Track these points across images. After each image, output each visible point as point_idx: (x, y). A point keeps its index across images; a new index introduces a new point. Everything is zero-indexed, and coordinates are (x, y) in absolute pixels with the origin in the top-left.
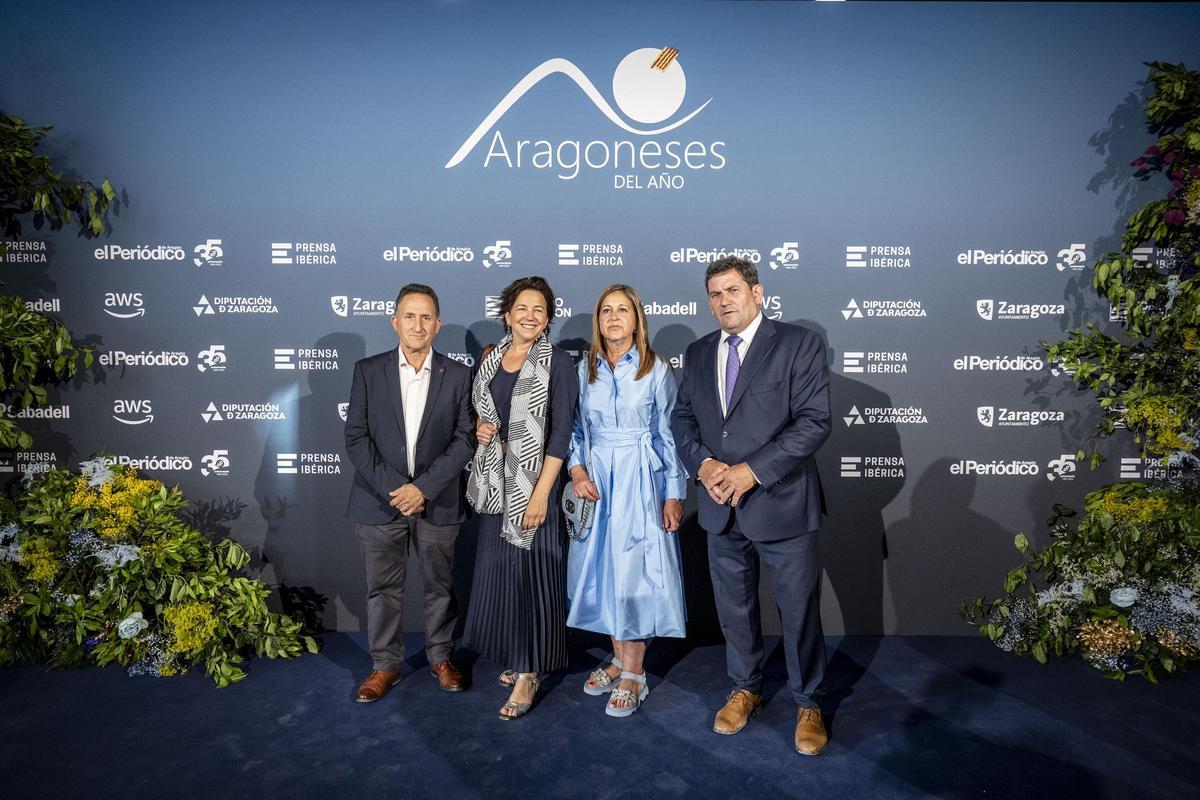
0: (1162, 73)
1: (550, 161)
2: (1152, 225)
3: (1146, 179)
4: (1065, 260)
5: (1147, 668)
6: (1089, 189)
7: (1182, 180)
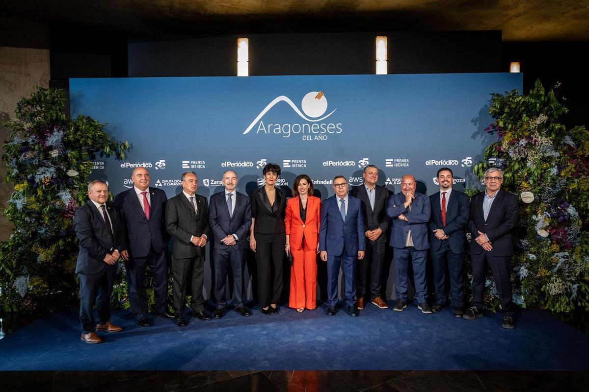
0: (496, 97)
1: (280, 131)
2: (493, 151)
3: (493, 134)
4: (465, 163)
5: (494, 308)
6: (472, 138)
7: (501, 136)
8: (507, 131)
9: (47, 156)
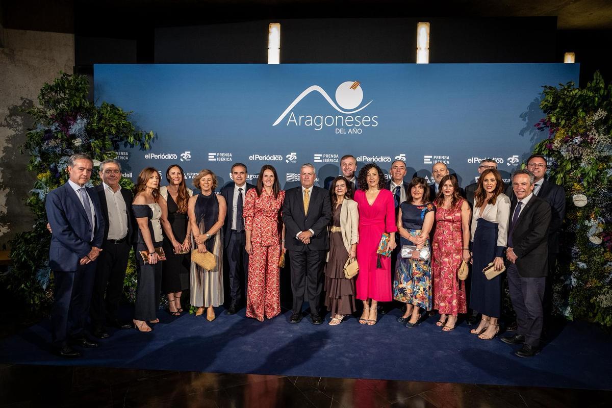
0: (549, 89)
1: (311, 123)
3: (543, 130)
4: (510, 162)
6: (519, 134)
7: (553, 133)
8: (560, 128)
9: (70, 145)
